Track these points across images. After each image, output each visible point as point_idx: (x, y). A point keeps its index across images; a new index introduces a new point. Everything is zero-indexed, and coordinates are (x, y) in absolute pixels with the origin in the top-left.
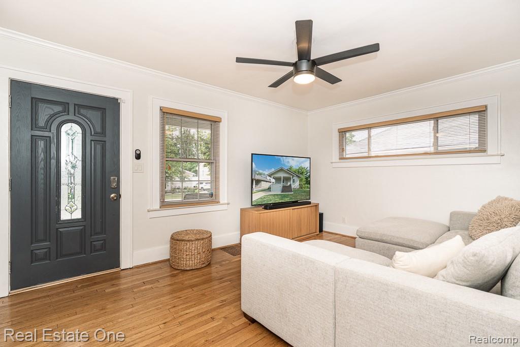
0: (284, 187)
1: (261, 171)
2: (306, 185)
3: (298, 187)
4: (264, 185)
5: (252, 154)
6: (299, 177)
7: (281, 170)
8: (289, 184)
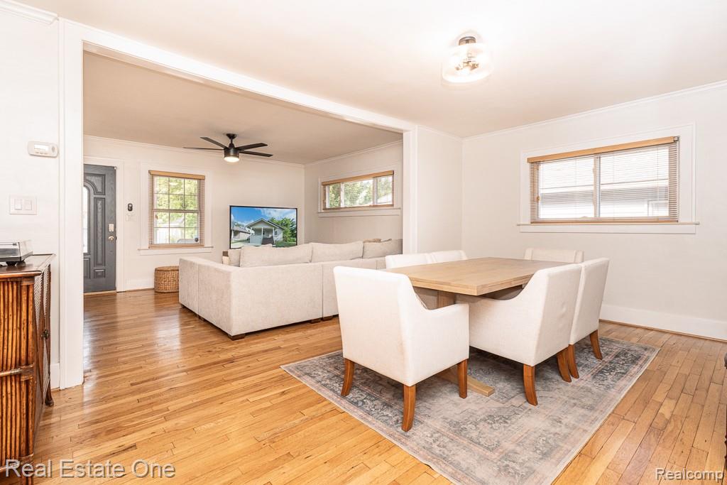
0: (264, 239)
1: (239, 223)
2: (292, 238)
3: (282, 240)
4: (243, 236)
5: (231, 206)
6: (283, 229)
7: (262, 222)
8: (270, 236)
